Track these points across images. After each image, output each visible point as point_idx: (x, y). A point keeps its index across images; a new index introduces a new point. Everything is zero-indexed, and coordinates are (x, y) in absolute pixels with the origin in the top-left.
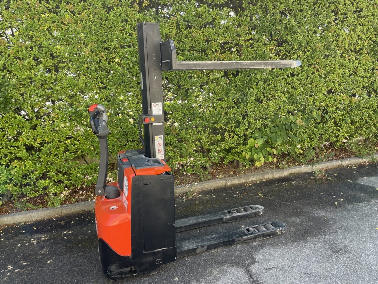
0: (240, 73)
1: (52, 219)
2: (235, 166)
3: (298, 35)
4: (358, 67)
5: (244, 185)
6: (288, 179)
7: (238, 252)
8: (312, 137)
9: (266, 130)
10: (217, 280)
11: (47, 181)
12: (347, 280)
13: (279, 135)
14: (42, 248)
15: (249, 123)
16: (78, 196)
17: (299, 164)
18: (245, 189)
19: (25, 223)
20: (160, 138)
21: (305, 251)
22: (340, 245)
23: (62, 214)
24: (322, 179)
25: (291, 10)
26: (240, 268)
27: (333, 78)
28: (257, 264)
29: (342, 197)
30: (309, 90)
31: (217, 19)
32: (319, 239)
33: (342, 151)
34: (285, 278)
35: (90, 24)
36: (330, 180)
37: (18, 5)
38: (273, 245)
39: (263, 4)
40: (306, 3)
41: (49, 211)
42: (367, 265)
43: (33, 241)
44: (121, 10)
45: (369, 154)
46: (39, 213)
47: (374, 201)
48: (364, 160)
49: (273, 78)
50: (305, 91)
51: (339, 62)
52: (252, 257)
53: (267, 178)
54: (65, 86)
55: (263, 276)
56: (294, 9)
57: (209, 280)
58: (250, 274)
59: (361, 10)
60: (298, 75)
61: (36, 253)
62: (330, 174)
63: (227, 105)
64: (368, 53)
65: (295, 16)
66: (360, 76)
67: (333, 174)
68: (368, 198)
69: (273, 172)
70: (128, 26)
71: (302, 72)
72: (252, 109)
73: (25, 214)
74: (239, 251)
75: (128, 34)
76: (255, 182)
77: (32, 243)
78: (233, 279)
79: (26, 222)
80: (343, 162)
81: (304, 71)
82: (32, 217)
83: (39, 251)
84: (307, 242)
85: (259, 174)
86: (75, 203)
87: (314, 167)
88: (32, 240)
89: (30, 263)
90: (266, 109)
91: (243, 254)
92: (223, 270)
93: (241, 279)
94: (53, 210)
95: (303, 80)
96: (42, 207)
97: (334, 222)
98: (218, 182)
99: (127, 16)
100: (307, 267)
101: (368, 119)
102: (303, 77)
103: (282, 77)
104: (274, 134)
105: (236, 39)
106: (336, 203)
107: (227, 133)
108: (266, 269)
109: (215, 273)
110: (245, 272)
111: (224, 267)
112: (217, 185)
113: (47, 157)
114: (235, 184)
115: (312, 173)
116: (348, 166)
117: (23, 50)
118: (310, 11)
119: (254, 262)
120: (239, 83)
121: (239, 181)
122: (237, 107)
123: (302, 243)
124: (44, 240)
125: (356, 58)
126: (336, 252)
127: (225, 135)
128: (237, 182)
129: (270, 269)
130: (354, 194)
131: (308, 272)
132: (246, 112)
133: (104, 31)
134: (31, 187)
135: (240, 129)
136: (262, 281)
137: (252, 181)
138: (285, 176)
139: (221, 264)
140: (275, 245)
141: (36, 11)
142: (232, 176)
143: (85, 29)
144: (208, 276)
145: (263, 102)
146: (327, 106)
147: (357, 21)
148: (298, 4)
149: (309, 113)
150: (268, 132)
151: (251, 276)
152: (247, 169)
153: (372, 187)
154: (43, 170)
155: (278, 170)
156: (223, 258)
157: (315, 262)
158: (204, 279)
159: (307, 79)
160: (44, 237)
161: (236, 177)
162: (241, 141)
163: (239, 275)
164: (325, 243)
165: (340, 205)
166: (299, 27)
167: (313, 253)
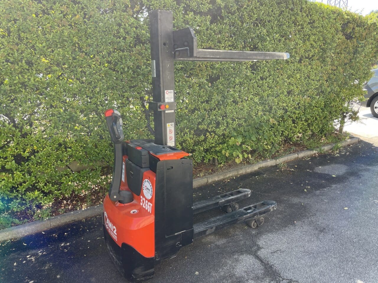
0: (221, 77)
1: (41, 233)
2: (211, 164)
3: (267, 43)
4: (310, 72)
5: (223, 181)
6: (258, 172)
7: (243, 242)
8: (276, 134)
9: (241, 129)
10: (234, 268)
11: (36, 193)
12: (339, 253)
13: (251, 133)
14: (44, 263)
15: (227, 123)
16: (64, 207)
17: (265, 159)
18: (225, 185)
19: (11, 241)
20: (172, 125)
21: (297, 233)
22: (322, 225)
23: (51, 226)
24: (286, 170)
25: (261, 20)
26: (250, 255)
27: (292, 81)
28: (262, 250)
29: (308, 185)
30: (275, 92)
31: (202, 26)
32: (304, 222)
33: (296, 145)
34: (290, 258)
35: (85, 27)
36: (292, 171)
37: (10, 4)
38: (269, 232)
39: (240, 13)
40: (273, 14)
41: (37, 225)
42: (349, 239)
43: (30, 257)
44: (116, 14)
45: (318, 147)
46: (26, 228)
47: (334, 186)
48: (314, 152)
49: (247, 81)
50: (272, 93)
51: (297, 67)
52: (255, 244)
53: (241, 174)
54: (58, 91)
55: (272, 259)
56: (264, 20)
57: (227, 270)
58: (260, 259)
59: (314, 22)
60: (266, 79)
61: (38, 270)
62: (291, 166)
63: (210, 107)
64: (318, 59)
65: (264, 26)
66: (312, 80)
67: (294, 166)
68: (328, 184)
69: (246, 167)
70: (122, 30)
71: (269, 76)
72: (231, 110)
73: (11, 230)
74: (242, 240)
75: (122, 38)
76: (232, 178)
77: (30, 260)
78: (247, 265)
79: (12, 239)
80: (299, 155)
81: (271, 75)
82: (18, 233)
83: (42, 267)
84: (295, 225)
85: (234, 170)
86: (63, 213)
87: (278, 160)
88: (28, 256)
89: (37, 280)
90: (242, 109)
91: (248, 243)
92: (235, 259)
93: (254, 264)
94: (41, 223)
95: (271, 83)
96: (28, 222)
97: (310, 206)
98: (200, 180)
99: (120, 20)
100: (304, 247)
101: (317, 116)
102: (270, 81)
103: (254, 81)
104: (247, 133)
105: (217, 45)
106: (305, 190)
107: (208, 134)
108: (272, 253)
109: (230, 262)
110: (256, 258)
111: (236, 256)
112: (199, 184)
113: (37, 166)
114: (215, 181)
115: (276, 167)
116: (303, 158)
117: (14, 53)
118: (277, 22)
119: (259, 248)
120: (220, 86)
121: (218, 178)
122: (218, 108)
123: (292, 227)
124: (42, 255)
125: (309, 63)
126: (321, 231)
127: (207, 136)
128: (216, 179)
129: (275, 252)
130: (316, 181)
131: (306, 251)
132: (225, 113)
133: (99, 35)
134: (18, 201)
135: (220, 129)
136: (272, 264)
137: (229, 177)
138: (255, 170)
139: (232, 253)
140: (271, 232)
141: (28, 11)
142: (212, 174)
143: (80, 31)
144: (225, 266)
145: (239, 104)
146: (287, 106)
147: (311, 31)
148: (267, 15)
149: (275, 113)
150: (243, 131)
151: (261, 261)
152: (223, 166)
153: (328, 175)
154: (33, 181)
155: (249, 165)
156: (231, 249)
157: (308, 241)
158: (223, 269)
159: (273, 82)
160: (40, 253)
161: (214, 174)
162: (220, 140)
163: (251, 261)
164: (310, 224)
165: (309, 192)
166: (268, 36)
167: (304, 234)
